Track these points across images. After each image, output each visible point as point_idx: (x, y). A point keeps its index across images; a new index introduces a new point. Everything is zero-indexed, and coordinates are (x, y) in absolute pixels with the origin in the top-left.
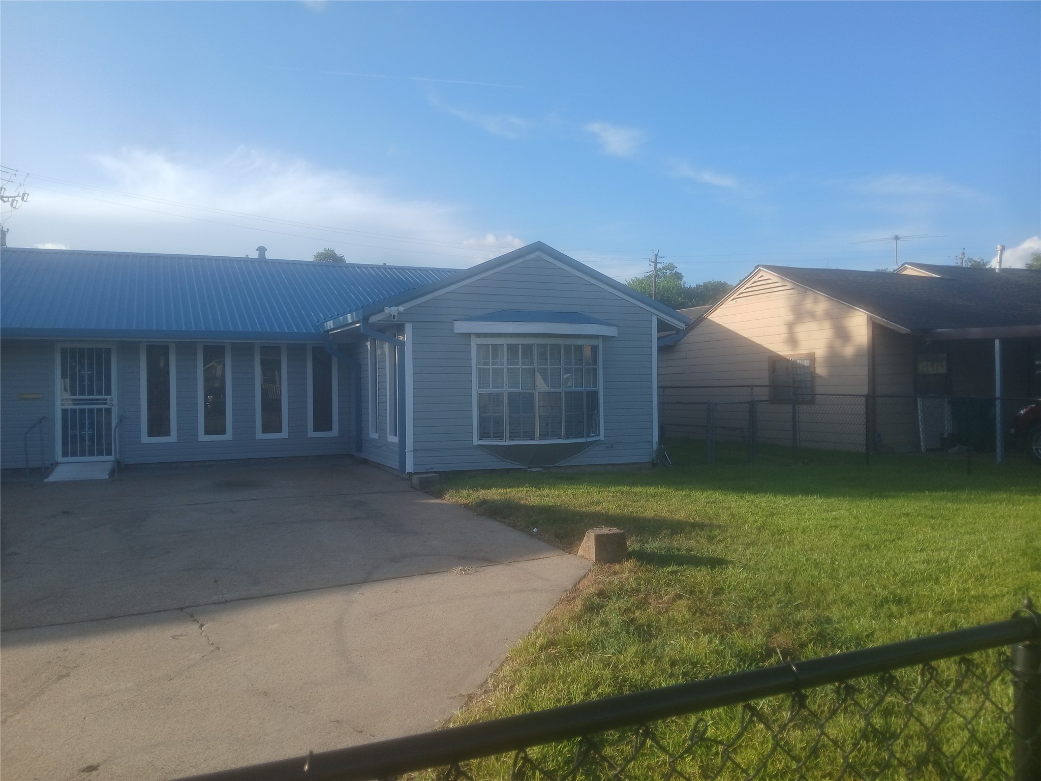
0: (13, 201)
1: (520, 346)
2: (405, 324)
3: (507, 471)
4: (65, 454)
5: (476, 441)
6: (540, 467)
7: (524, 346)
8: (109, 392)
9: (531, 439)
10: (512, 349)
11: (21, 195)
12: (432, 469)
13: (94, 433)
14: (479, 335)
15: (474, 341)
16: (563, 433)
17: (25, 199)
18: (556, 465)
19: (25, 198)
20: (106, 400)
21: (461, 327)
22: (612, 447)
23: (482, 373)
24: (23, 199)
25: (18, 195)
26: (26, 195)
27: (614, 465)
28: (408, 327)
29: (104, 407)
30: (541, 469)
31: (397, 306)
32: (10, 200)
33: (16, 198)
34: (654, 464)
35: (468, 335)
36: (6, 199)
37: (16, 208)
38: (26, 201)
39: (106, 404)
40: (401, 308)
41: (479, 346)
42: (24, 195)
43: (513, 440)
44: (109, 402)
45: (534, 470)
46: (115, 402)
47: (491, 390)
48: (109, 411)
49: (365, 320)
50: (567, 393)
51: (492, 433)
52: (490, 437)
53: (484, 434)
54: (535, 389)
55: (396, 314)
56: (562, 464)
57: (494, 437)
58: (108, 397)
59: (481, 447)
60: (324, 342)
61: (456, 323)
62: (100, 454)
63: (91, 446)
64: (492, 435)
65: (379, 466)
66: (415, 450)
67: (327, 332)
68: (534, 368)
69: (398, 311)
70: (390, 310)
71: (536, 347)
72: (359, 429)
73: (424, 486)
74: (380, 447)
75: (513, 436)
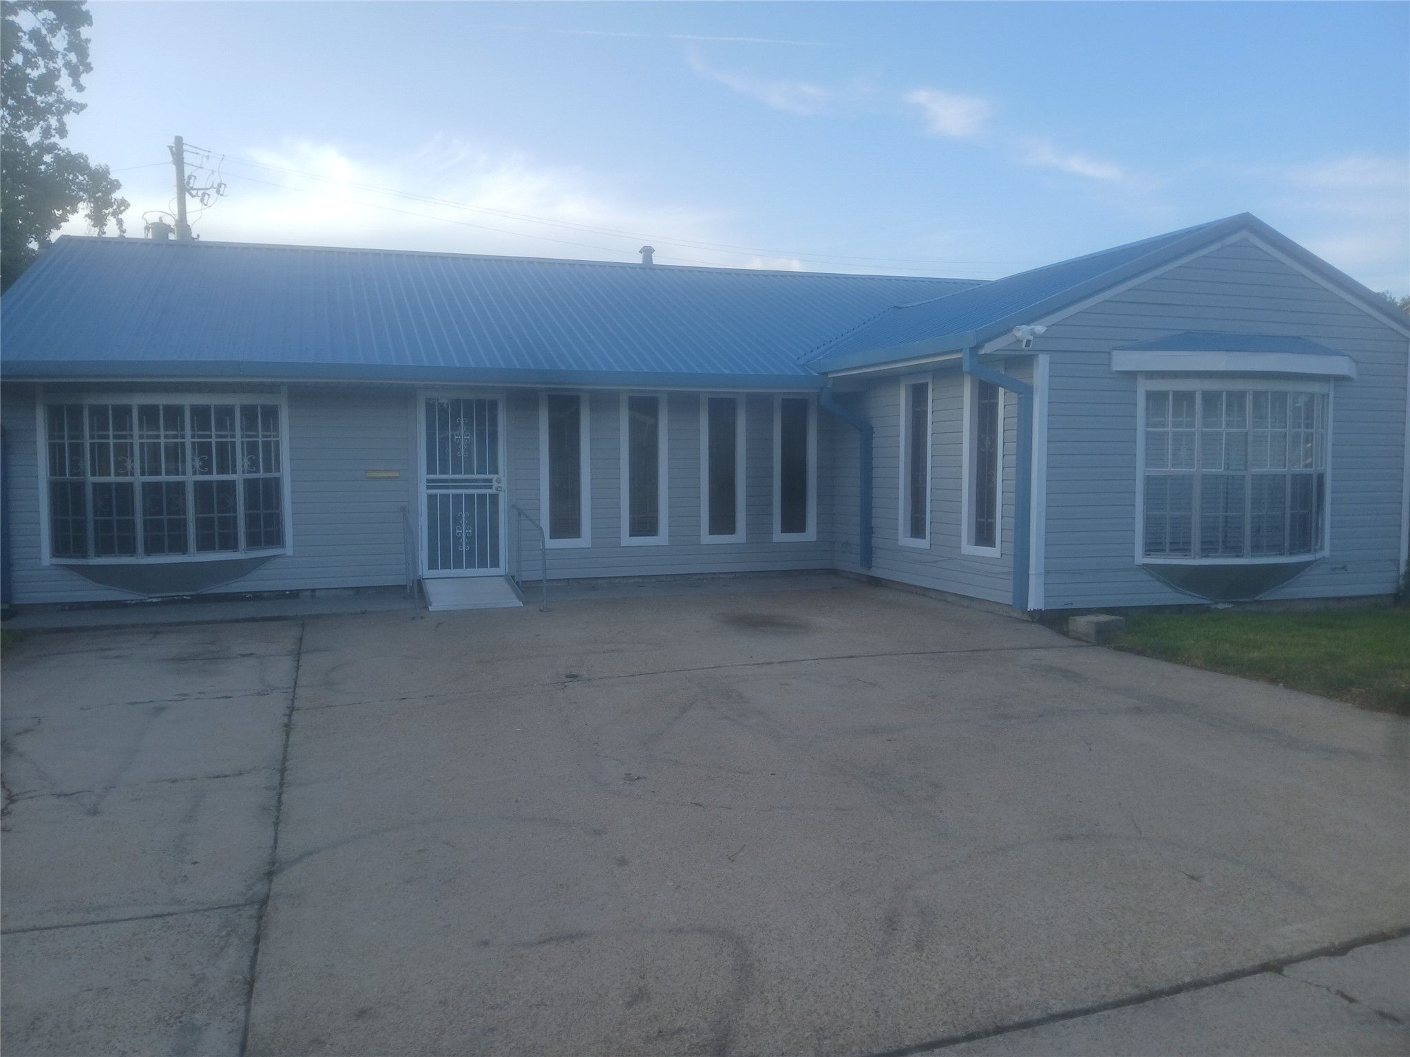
0: (204, 195)
1: (1224, 394)
2: (1037, 355)
3: (1180, 608)
4: (433, 565)
5: (1140, 559)
6: (1230, 602)
7: (1230, 394)
8: (495, 471)
9: (1238, 556)
10: (1211, 399)
11: (216, 186)
12: (1072, 604)
13: (473, 531)
14: (1151, 375)
15: (1143, 386)
16: (1288, 545)
17: (221, 193)
18: (1256, 598)
19: (222, 189)
20: (490, 481)
21: (1125, 361)
22: (1344, 568)
23: (1155, 442)
24: (218, 192)
25: (212, 187)
26: (223, 186)
27: (1339, 599)
28: (1043, 363)
29: (488, 491)
30: (1230, 606)
31: (1028, 323)
32: (200, 193)
33: (207, 192)
34: (1397, 598)
35: (1132, 375)
36: (194, 192)
37: (209, 205)
38: (222, 195)
39: (491, 487)
40: (1039, 328)
41: (1151, 396)
42: (220, 185)
43: (1207, 556)
44: (495, 484)
45: (1221, 606)
46: (504, 485)
47: (1169, 470)
48: (494, 498)
49: (974, 350)
50: (1295, 477)
51: (1168, 545)
52: (1164, 550)
53: (1153, 547)
54: (1246, 470)
55: (1031, 338)
56: (1265, 596)
57: (1172, 550)
58: (494, 477)
59: (1146, 567)
60: (818, 391)
61: (1115, 353)
62: (483, 564)
63: (470, 553)
64: (1168, 548)
65: (924, 592)
66: (1047, 572)
67: (826, 374)
68: (1247, 433)
69: (1033, 333)
70: (1023, 332)
71: (1251, 397)
72: (867, 531)
73: (1104, 638)
74: (936, 562)
75: (1207, 549)
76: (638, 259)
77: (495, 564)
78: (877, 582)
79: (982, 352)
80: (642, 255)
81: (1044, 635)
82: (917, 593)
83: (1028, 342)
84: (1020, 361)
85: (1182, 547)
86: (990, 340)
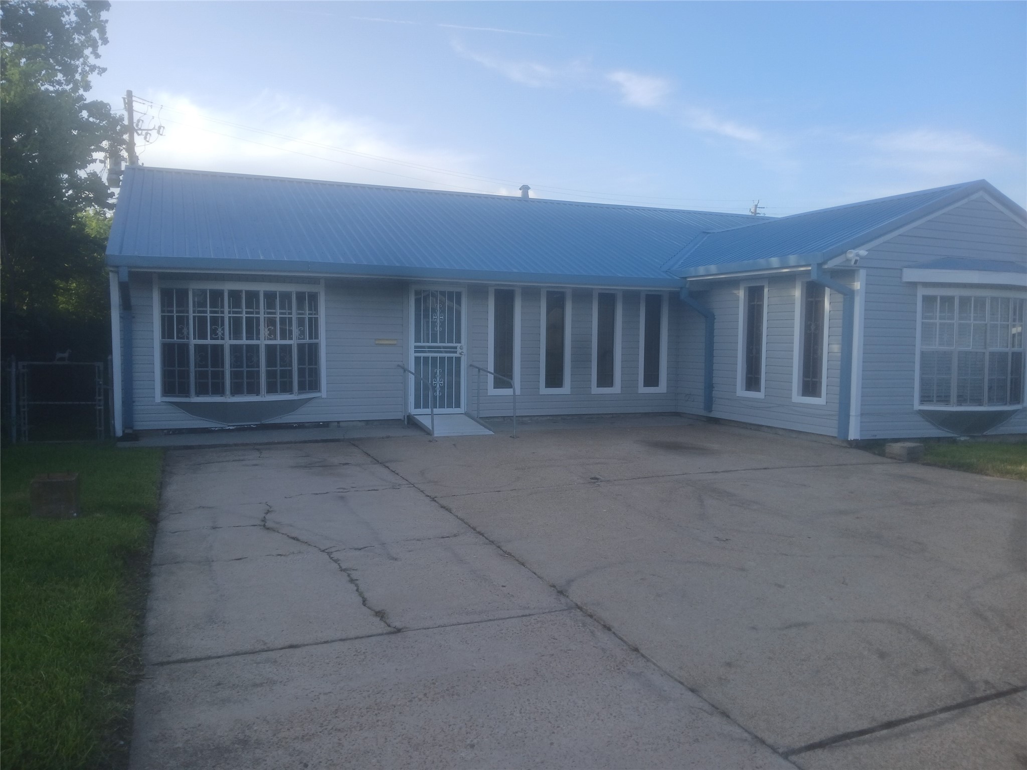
0: (147, 134)
1: (973, 299)
2: (859, 270)
3: (939, 439)
4: (417, 406)
5: (917, 406)
6: (967, 436)
7: (977, 299)
8: (459, 340)
9: (980, 405)
10: (964, 301)
11: (157, 128)
12: (876, 436)
13: (444, 382)
14: (926, 285)
15: (921, 292)
16: (1008, 398)
17: (161, 133)
18: (985, 433)
19: (161, 130)
20: (456, 348)
21: (911, 275)
23: (927, 330)
24: (159, 132)
25: (154, 128)
26: (162, 128)
28: (862, 273)
29: (454, 355)
31: (854, 248)
32: (144, 132)
33: (149, 132)
35: (914, 285)
36: (140, 132)
37: (150, 142)
38: (161, 135)
39: (456, 352)
40: (863, 252)
41: (926, 298)
42: (160, 127)
43: (961, 405)
44: (459, 350)
45: (962, 439)
46: (465, 350)
47: (936, 347)
48: (458, 360)
49: (820, 265)
50: (1013, 353)
51: (935, 397)
52: (932, 401)
53: (924, 399)
54: (985, 348)
55: (858, 258)
56: (988, 432)
57: (938, 401)
58: (458, 345)
59: (922, 413)
60: (679, 290)
61: (905, 270)
62: (450, 406)
63: (442, 398)
64: (935, 399)
65: (759, 427)
66: (862, 415)
67: (686, 278)
68: (986, 324)
69: (857, 255)
70: (851, 255)
71: (990, 301)
72: (709, 387)
73: (912, 457)
74: (770, 407)
75: (961, 400)
76: (518, 194)
77: (458, 405)
78: (716, 421)
79: (826, 267)
80: (521, 191)
81: (866, 456)
82: (751, 429)
83: (856, 261)
84: (848, 273)
85: (945, 400)
86: (831, 259)
